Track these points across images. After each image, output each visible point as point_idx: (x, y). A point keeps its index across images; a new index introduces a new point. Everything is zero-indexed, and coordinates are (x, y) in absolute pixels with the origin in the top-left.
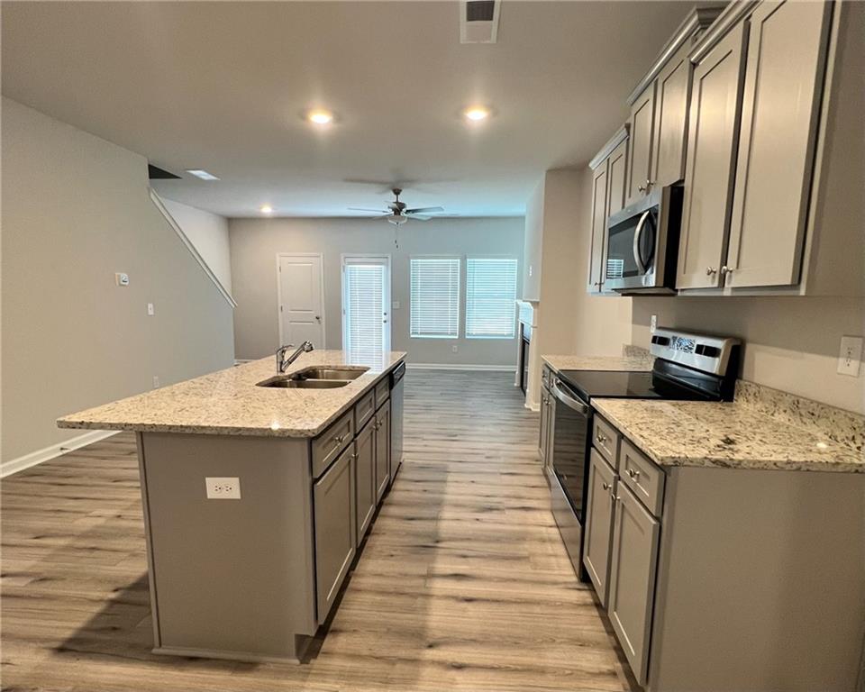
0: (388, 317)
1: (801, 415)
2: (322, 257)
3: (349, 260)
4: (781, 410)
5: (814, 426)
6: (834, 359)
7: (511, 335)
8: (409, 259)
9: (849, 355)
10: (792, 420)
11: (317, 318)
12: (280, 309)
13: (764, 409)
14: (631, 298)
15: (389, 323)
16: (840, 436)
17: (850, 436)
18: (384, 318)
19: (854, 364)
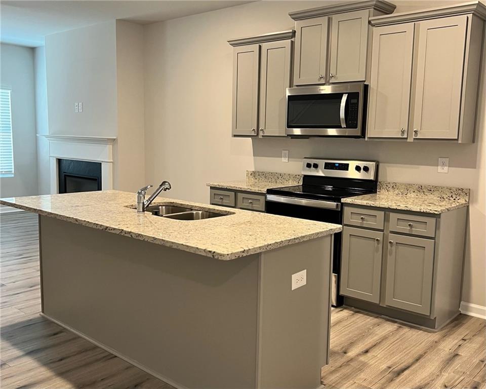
1: (424, 192)
4: (411, 192)
5: (432, 195)
6: (436, 167)
9: (443, 165)
10: (418, 195)
13: (400, 193)
14: (250, 139)
16: (445, 196)
17: (450, 195)
19: (446, 168)
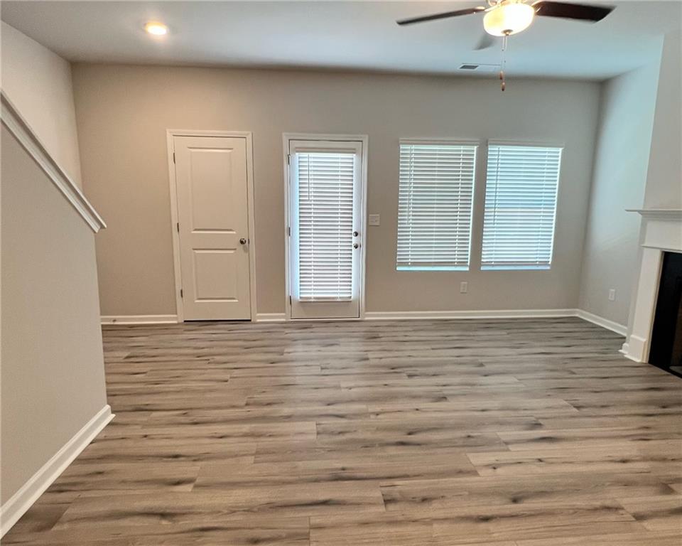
0: (361, 240)
2: (249, 137)
3: (298, 144)
7: (546, 263)
8: (397, 144)
11: (242, 242)
12: (175, 227)
15: (364, 248)
18: (354, 240)
